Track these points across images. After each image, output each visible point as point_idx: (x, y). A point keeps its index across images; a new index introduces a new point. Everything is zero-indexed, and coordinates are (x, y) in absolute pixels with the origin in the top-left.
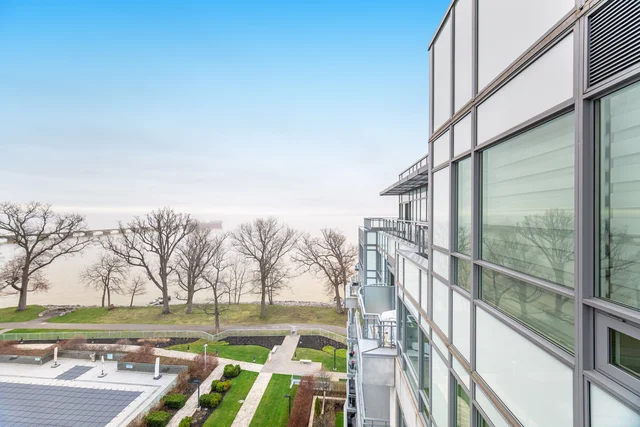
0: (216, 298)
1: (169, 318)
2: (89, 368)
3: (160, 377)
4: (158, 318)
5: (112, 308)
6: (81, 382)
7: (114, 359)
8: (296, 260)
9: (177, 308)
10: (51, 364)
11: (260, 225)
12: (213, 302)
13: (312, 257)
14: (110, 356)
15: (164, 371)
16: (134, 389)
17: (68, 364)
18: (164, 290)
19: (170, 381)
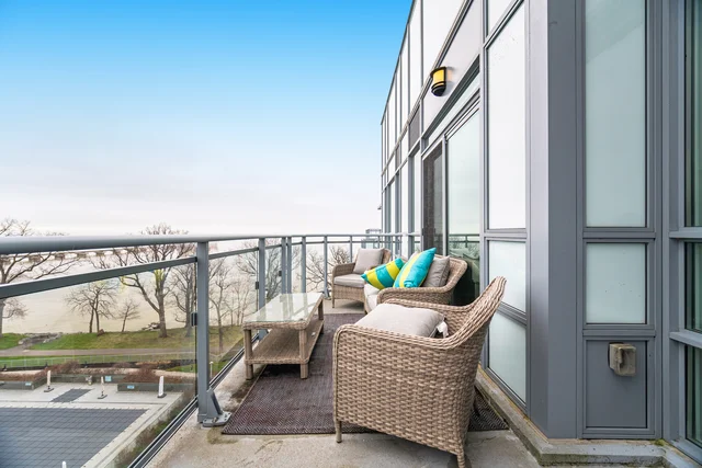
0: (220, 317)
1: (168, 341)
2: (86, 391)
3: (164, 396)
5: (101, 333)
6: (78, 404)
7: (113, 382)
9: (175, 331)
10: (45, 388)
14: (109, 379)
15: (168, 389)
16: (139, 407)
17: (62, 389)
18: (161, 312)
19: (173, 399)
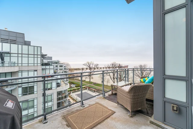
11: (141, 66)
18: (114, 82)
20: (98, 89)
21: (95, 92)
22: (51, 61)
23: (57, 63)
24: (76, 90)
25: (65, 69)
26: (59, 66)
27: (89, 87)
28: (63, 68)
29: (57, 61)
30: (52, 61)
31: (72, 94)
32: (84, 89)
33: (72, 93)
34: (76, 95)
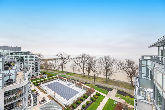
0: (94, 75)
1: (84, 78)
2: (71, 84)
3: (83, 90)
4: (82, 77)
5: (75, 73)
6: (70, 87)
7: (75, 84)
8: (116, 68)
9: (86, 76)
10: (66, 82)
11: (105, 57)
12: (94, 76)
13: (122, 67)
14: (74, 83)
15: (84, 89)
16: (78, 91)
17: (68, 83)
18: (84, 71)
19: (84, 92)
20: (69, 78)
21: (66, 81)
22: (19, 52)
23: (27, 54)
24: (47, 81)
25: (36, 60)
26: (29, 57)
27: (61, 77)
28: (34, 59)
29: (27, 52)
30: (21, 52)
31: (41, 85)
32: (56, 78)
33: (42, 83)
34: (46, 86)
